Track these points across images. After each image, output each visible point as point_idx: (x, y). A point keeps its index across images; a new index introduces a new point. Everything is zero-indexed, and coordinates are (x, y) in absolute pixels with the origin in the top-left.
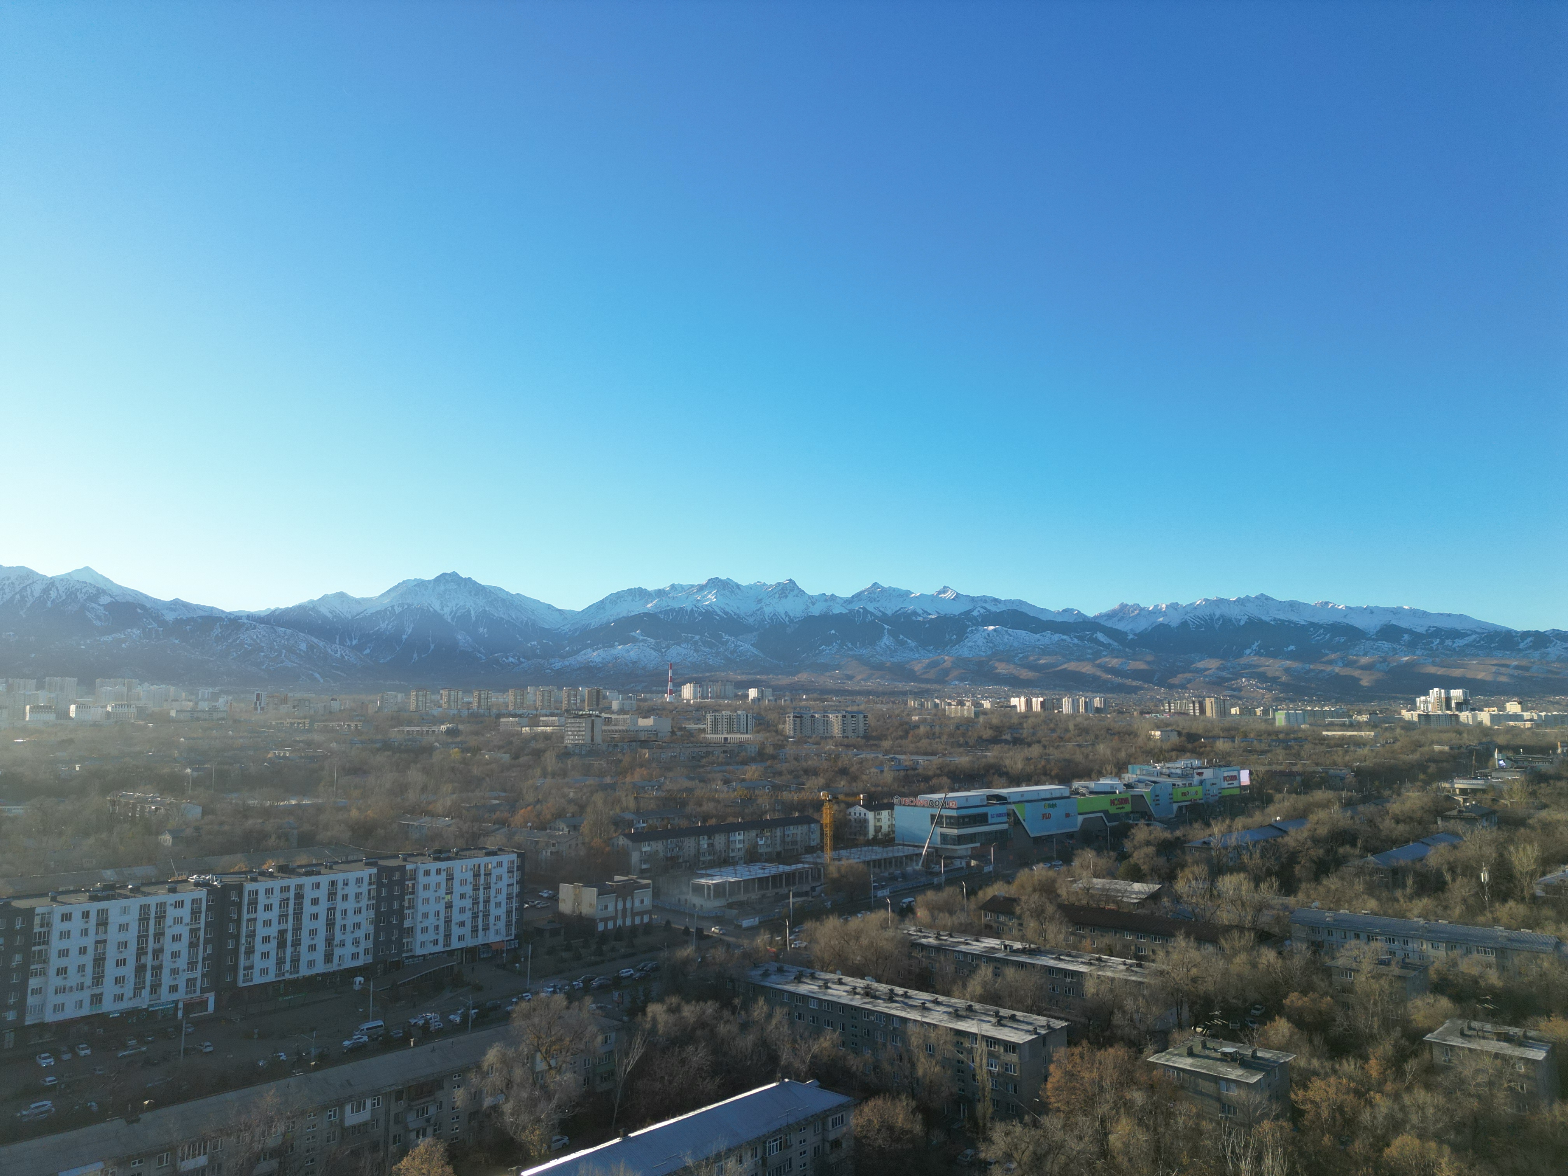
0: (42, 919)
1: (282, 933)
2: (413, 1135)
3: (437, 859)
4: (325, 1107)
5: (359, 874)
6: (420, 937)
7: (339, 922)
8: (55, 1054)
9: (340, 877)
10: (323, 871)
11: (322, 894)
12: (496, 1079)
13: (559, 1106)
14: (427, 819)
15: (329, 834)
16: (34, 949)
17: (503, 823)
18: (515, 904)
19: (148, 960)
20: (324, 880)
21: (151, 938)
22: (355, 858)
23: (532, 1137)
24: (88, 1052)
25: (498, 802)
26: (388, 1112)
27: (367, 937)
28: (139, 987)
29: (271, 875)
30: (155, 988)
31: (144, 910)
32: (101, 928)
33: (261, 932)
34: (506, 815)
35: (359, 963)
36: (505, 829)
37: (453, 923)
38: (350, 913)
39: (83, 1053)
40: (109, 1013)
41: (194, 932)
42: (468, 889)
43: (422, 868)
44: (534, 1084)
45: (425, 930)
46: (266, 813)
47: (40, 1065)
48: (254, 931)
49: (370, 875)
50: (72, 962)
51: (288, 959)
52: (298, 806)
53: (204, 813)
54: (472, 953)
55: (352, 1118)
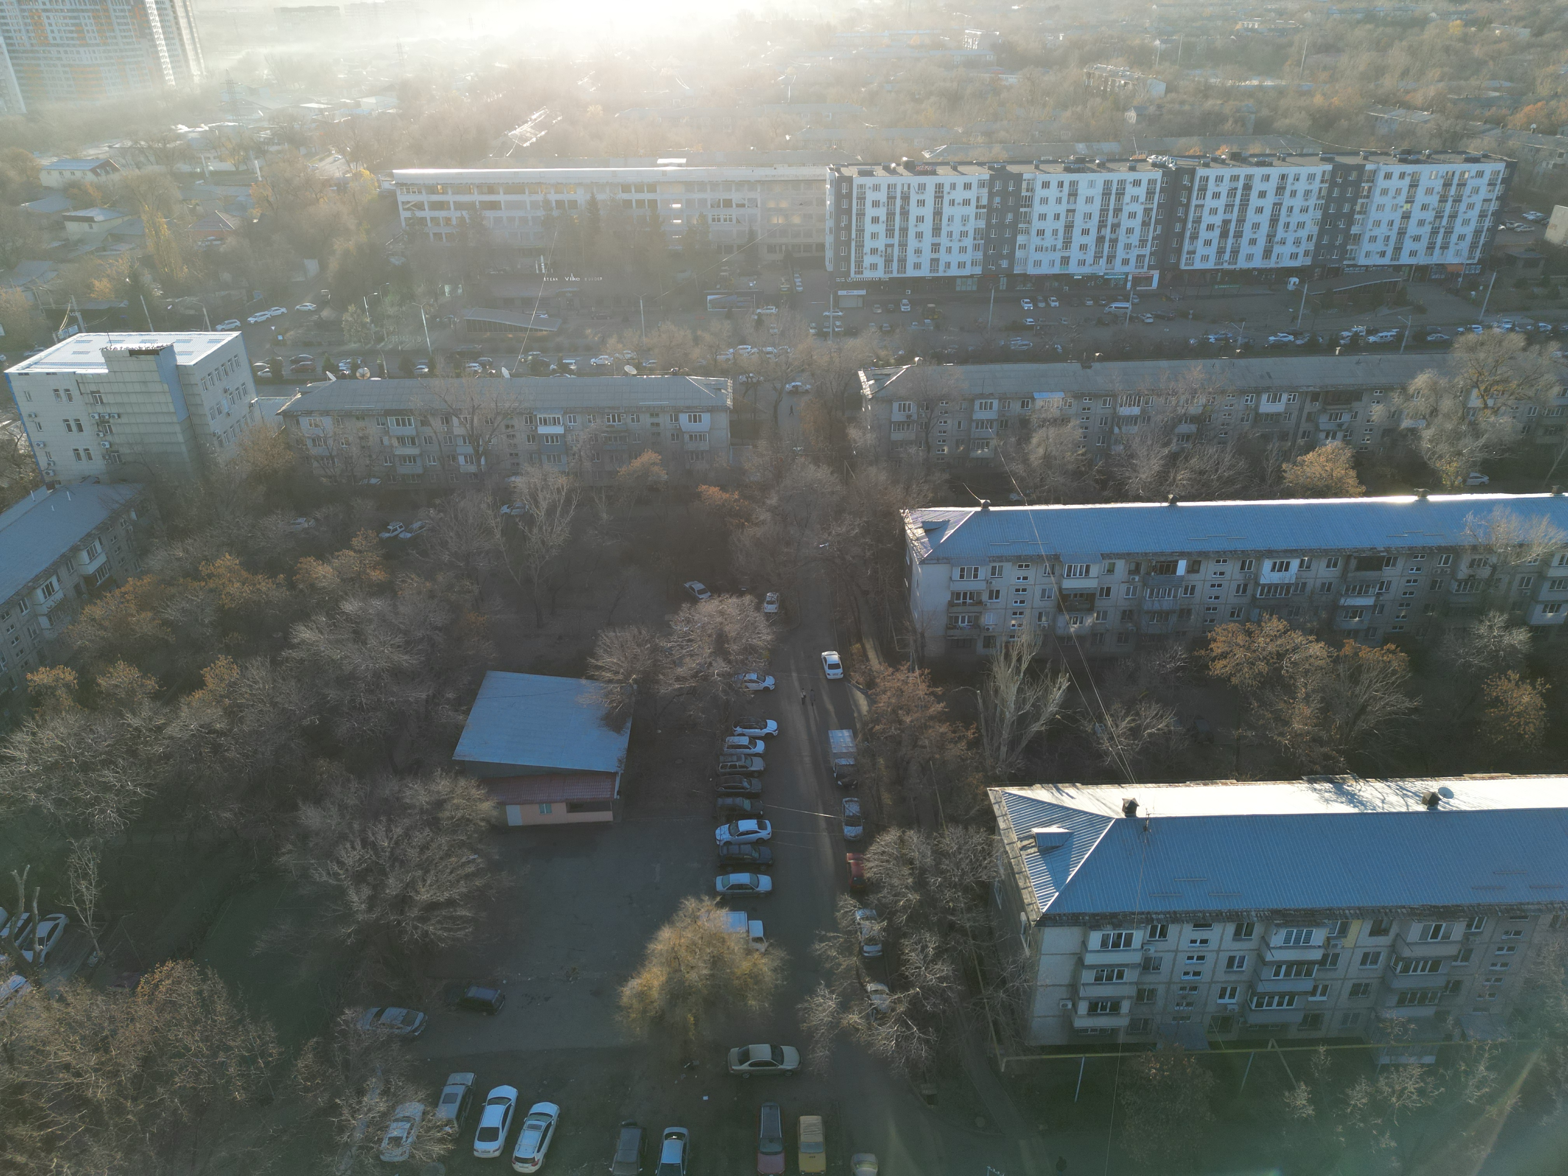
0: (1028, 184)
1: (1226, 223)
2: (1322, 435)
3: (1403, 161)
4: (1243, 392)
5: (1312, 170)
6: (1366, 246)
7: (1283, 219)
8: (1034, 301)
9: (1291, 171)
10: (1275, 162)
11: (1271, 187)
12: (1420, 404)
13: (1485, 446)
14: (1402, 111)
15: (1287, 121)
16: (1022, 210)
17: (1498, 122)
18: (1487, 223)
19: (1107, 232)
20: (1275, 172)
21: (1111, 213)
22: (1311, 151)
23: (1449, 467)
24: (1057, 304)
25: (1497, 94)
26: (1301, 410)
27: (1310, 238)
28: (1097, 257)
29: (1223, 162)
30: (1111, 259)
31: (1107, 184)
32: (1072, 198)
33: (1207, 219)
34: (1504, 111)
35: (1296, 264)
36: (1498, 131)
37: (1407, 236)
38: (1296, 210)
39: (1053, 304)
40: (1074, 275)
41: (1147, 211)
42: (1434, 200)
43: (1384, 169)
44: (1463, 418)
45: (1373, 239)
46: (1227, 94)
47: (1023, 308)
48: (1201, 217)
49: (1324, 172)
50: (1049, 225)
51: (1228, 250)
52: (1260, 87)
53: (1168, 90)
54: (1421, 272)
55: (1266, 407)
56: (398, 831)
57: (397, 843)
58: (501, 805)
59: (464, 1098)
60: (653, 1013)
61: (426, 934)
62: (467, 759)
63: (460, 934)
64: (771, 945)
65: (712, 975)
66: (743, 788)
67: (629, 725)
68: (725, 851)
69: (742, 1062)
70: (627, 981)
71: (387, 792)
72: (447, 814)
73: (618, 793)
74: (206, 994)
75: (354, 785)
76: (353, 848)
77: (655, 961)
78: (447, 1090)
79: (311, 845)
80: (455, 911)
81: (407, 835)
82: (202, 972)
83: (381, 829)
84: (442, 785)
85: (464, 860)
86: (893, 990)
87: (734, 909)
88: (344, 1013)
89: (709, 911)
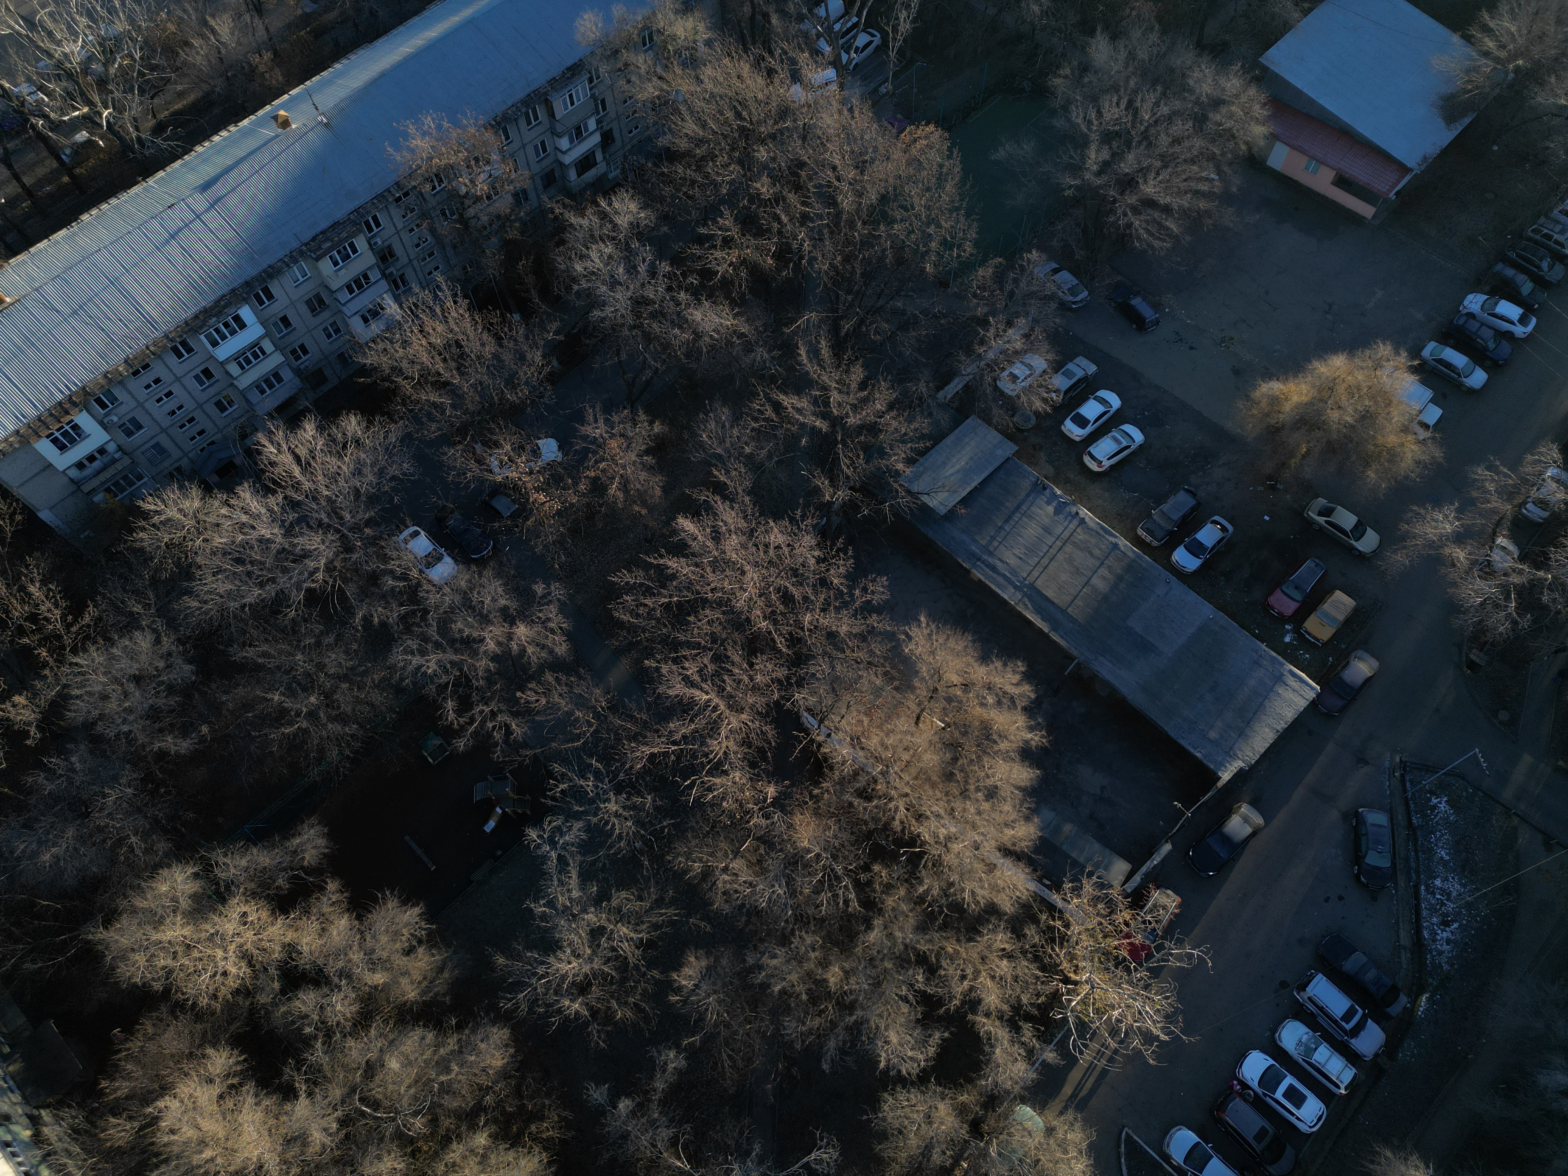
56: (1165, 110)
57: (1156, 122)
58: (1274, 137)
59: (1079, 380)
60: (1273, 422)
61: (1129, 225)
62: (1272, 67)
63: (1157, 244)
64: (1434, 438)
65: (1352, 427)
66: (1539, 268)
67: (1467, 121)
68: (1461, 322)
69: (1320, 514)
70: (1270, 379)
71: (1179, 62)
72: (1218, 117)
73: (1397, 193)
74: (944, 170)
75: (1154, 37)
76: (1118, 104)
77: (1310, 378)
78: (1070, 366)
79: (1086, 80)
80: (1166, 220)
81: (1169, 119)
82: (950, 149)
83: (1152, 98)
84: (1232, 83)
85: (1204, 174)
86: (1522, 559)
87: (1424, 382)
88: (1031, 252)
89: (1397, 368)
